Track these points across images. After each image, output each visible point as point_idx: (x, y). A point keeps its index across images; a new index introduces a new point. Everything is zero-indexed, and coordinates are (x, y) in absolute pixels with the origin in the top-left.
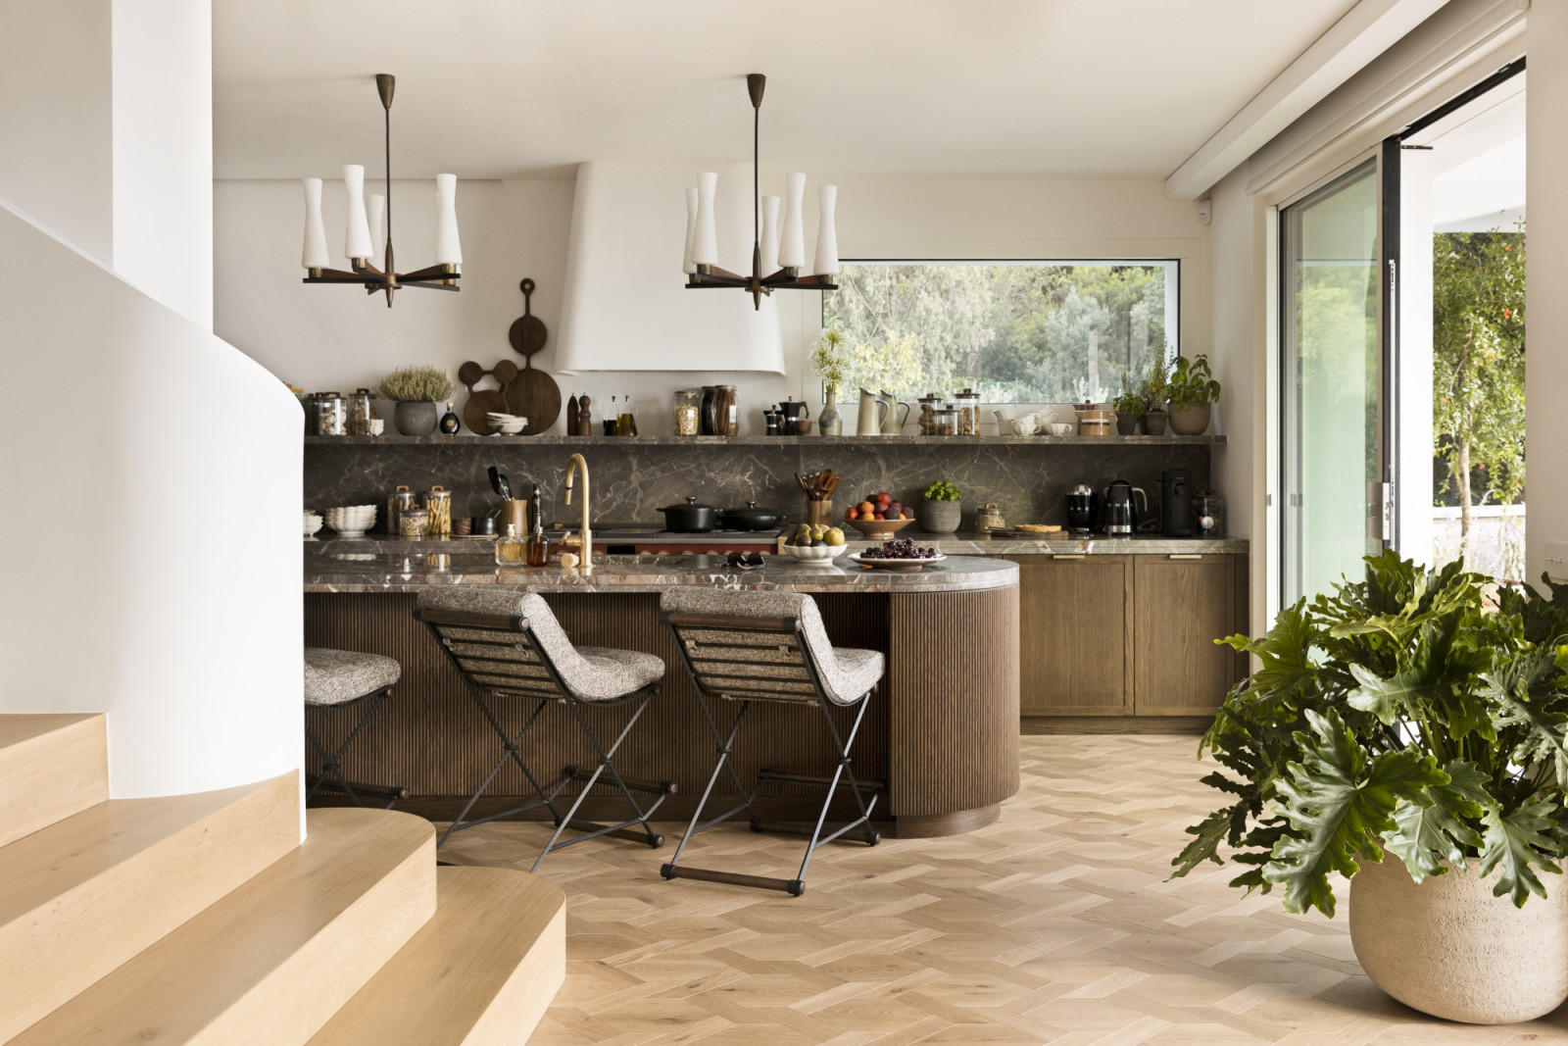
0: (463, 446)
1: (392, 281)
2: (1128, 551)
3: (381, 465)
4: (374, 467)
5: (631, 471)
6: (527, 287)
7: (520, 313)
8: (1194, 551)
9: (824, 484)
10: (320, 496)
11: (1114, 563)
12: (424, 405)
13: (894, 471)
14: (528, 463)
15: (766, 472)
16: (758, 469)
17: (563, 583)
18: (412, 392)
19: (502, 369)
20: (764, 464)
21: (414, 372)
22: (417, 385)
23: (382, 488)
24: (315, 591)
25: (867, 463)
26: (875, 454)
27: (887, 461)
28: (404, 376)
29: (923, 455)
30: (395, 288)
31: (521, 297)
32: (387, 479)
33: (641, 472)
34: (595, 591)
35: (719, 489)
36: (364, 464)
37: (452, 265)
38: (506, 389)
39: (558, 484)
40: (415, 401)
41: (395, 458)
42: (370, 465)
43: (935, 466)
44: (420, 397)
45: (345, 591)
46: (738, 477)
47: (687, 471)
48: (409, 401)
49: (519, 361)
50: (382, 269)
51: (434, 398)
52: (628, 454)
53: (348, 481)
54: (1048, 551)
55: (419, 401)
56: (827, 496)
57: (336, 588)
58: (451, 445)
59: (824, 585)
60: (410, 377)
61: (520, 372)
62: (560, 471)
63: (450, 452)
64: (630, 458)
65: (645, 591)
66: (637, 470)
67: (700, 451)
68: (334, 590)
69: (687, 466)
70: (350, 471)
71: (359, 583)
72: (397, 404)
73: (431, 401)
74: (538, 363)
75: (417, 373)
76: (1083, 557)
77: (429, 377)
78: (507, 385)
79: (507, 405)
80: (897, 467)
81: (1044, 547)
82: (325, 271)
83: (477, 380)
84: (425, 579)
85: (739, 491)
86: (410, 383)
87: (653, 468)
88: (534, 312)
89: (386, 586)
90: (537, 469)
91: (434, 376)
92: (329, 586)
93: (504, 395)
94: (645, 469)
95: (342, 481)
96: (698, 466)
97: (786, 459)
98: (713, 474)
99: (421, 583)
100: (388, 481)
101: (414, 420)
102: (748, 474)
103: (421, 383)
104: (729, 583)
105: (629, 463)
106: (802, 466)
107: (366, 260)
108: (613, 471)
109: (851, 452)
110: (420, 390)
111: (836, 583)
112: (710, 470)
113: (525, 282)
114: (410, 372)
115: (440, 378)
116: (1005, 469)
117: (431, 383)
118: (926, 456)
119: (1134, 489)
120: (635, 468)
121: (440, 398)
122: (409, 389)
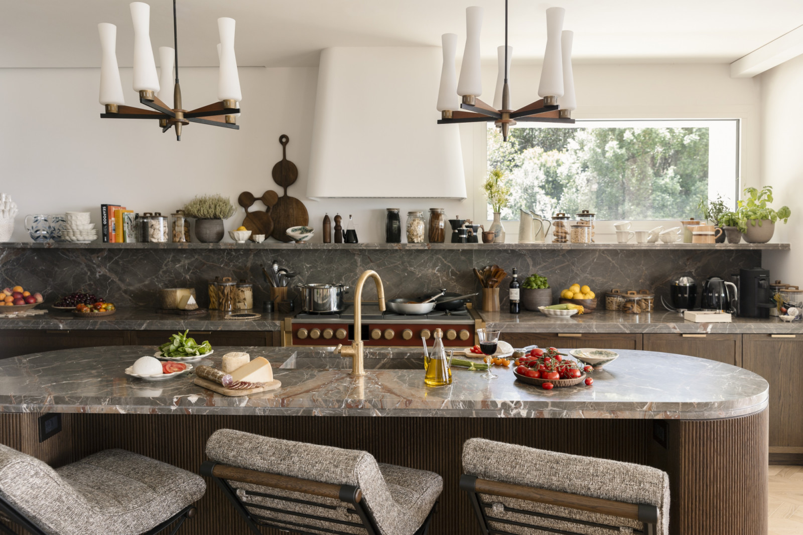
0: (242, 249)
1: (180, 116)
2: (738, 331)
3: (187, 262)
4: (182, 263)
5: (357, 266)
6: (284, 140)
7: (280, 158)
8: (788, 332)
9: (494, 277)
10: (147, 282)
11: (727, 340)
12: (215, 221)
13: (538, 267)
14: (286, 260)
15: (449, 267)
16: (444, 265)
17: (349, 406)
18: (206, 213)
19: (267, 197)
20: (448, 262)
21: (207, 198)
22: (210, 207)
23: (188, 277)
24: (103, 412)
25: (520, 261)
26: (525, 255)
27: (533, 259)
28: (201, 201)
29: (558, 255)
30: (184, 124)
31: (280, 147)
32: (191, 271)
33: (363, 267)
34: (380, 415)
35: (417, 279)
36: (176, 260)
37: (232, 101)
38: (271, 210)
39: (307, 275)
40: (208, 219)
41: (196, 257)
42: (179, 261)
43: (567, 263)
44: (212, 216)
45: (132, 412)
46: (430, 270)
47: (395, 266)
48: (205, 219)
49: (280, 192)
50: (171, 106)
51: (222, 217)
52: (354, 254)
53: (165, 272)
54: (678, 331)
55: (212, 219)
56: (496, 284)
57: (125, 409)
58: (234, 249)
59: (612, 412)
60: (205, 202)
61: (280, 199)
62: (308, 266)
63: (234, 253)
64: (356, 257)
65: (431, 416)
66: (360, 265)
67: (404, 253)
68: (122, 412)
69: (395, 263)
70: (166, 265)
71: (147, 405)
72: (196, 221)
73: (220, 218)
74: (292, 192)
75: (210, 199)
76: (704, 336)
77: (218, 202)
78: (271, 207)
79: (271, 220)
80: (540, 264)
81: (674, 328)
82: (120, 107)
83: (251, 204)
84: (211, 401)
85: (431, 280)
86: (205, 206)
87: (372, 264)
88: (288, 158)
89: (173, 408)
90: (292, 264)
91: (221, 201)
92: (118, 407)
93: (269, 214)
94: (366, 265)
95: (161, 273)
96: (403, 263)
97: (463, 258)
98: (412, 269)
99: (207, 405)
100: (192, 273)
101: (208, 232)
102: (437, 268)
103: (213, 206)
104: (516, 408)
105: (355, 261)
106: (475, 263)
107: (153, 93)
108: (344, 266)
109: (509, 254)
110: (212, 211)
111: (625, 410)
112: (411, 266)
113: (282, 137)
114: (205, 198)
115: (226, 203)
116: (616, 265)
117: (219, 206)
118: (561, 257)
119: (726, 283)
120: (359, 264)
121: (226, 217)
122: (204, 211)
